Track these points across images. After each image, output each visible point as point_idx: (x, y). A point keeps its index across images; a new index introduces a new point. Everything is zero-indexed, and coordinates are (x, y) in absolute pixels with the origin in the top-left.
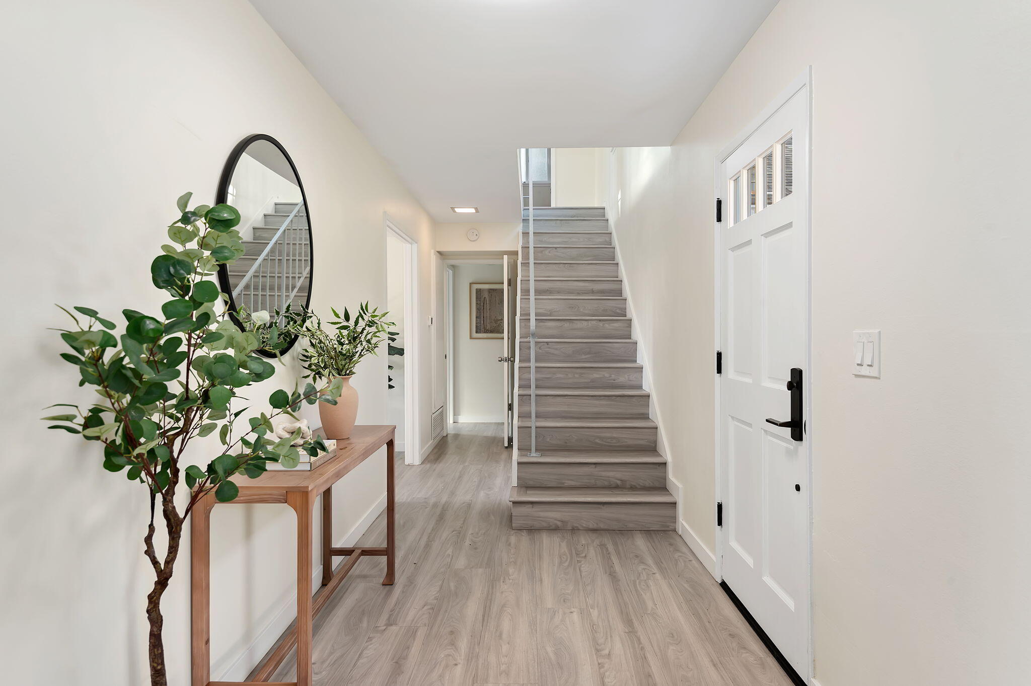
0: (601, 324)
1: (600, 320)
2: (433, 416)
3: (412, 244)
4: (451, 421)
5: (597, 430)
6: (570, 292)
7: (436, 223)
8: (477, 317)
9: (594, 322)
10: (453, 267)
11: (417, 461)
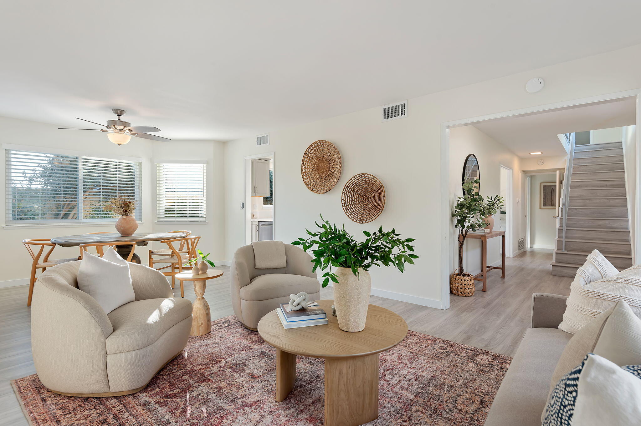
0: (608, 201)
1: (607, 199)
2: (519, 241)
3: (510, 170)
4: (529, 247)
5: (598, 244)
6: (593, 186)
7: (522, 160)
8: (543, 199)
9: (604, 200)
10: (531, 177)
11: (511, 256)
